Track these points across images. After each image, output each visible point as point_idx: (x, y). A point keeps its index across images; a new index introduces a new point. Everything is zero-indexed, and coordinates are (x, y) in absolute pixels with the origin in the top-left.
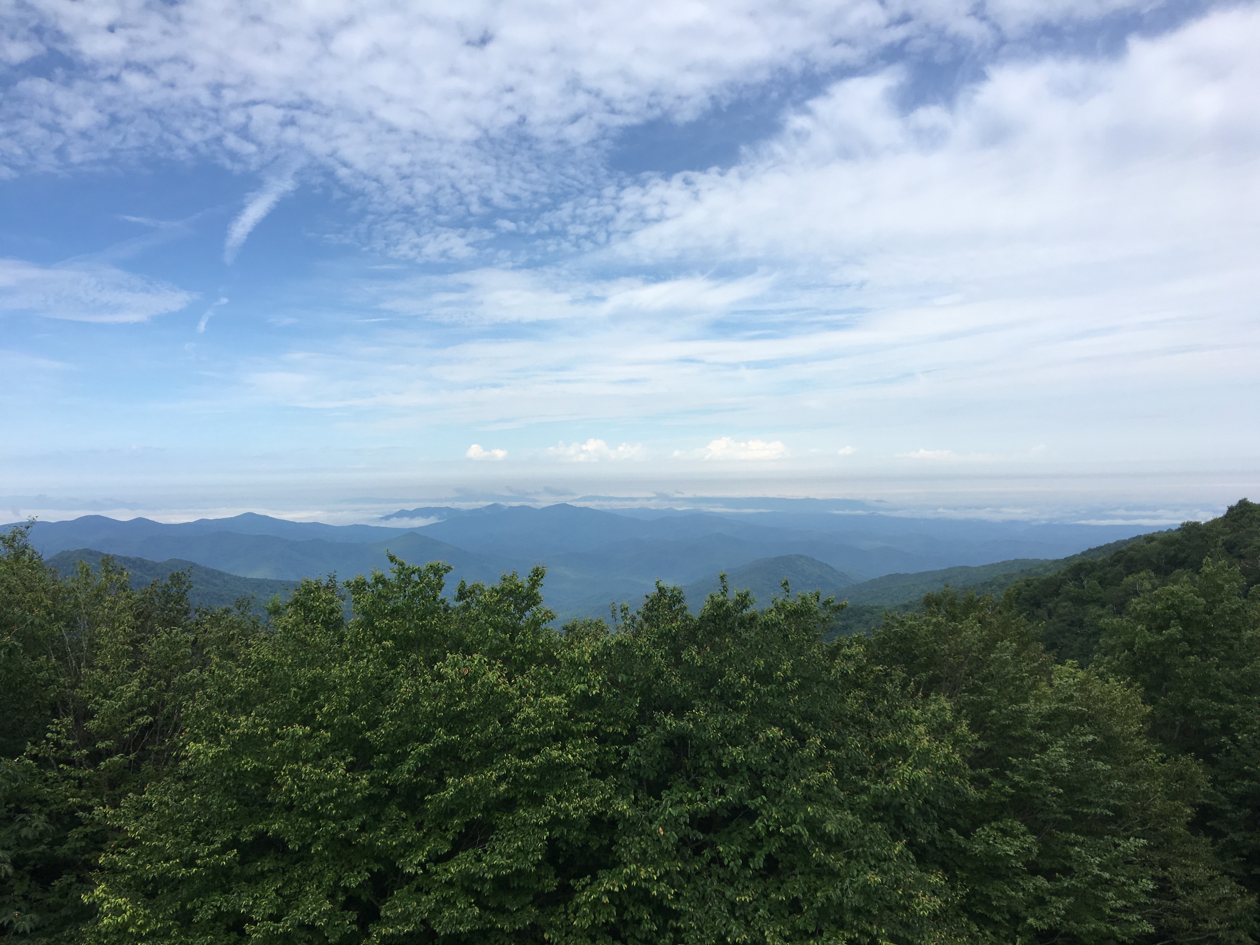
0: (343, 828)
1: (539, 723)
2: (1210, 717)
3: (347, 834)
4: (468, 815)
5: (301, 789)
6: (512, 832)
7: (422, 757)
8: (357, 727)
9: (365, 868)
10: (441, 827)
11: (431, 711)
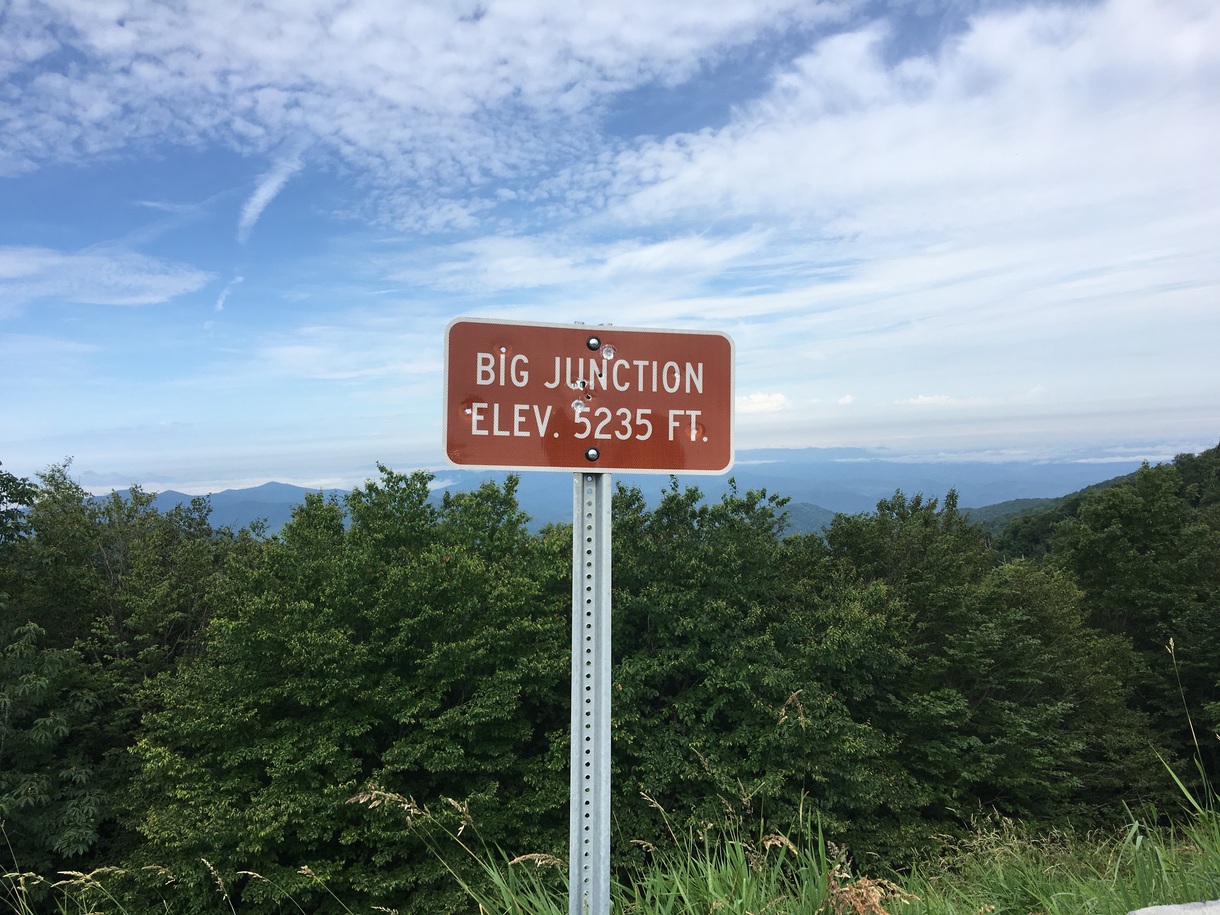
0: (346, 686)
1: (511, 599)
2: (1148, 606)
3: (350, 691)
4: (453, 676)
5: (308, 653)
6: (491, 689)
7: (412, 629)
8: (355, 607)
9: (367, 722)
10: (430, 689)
11: (417, 590)
